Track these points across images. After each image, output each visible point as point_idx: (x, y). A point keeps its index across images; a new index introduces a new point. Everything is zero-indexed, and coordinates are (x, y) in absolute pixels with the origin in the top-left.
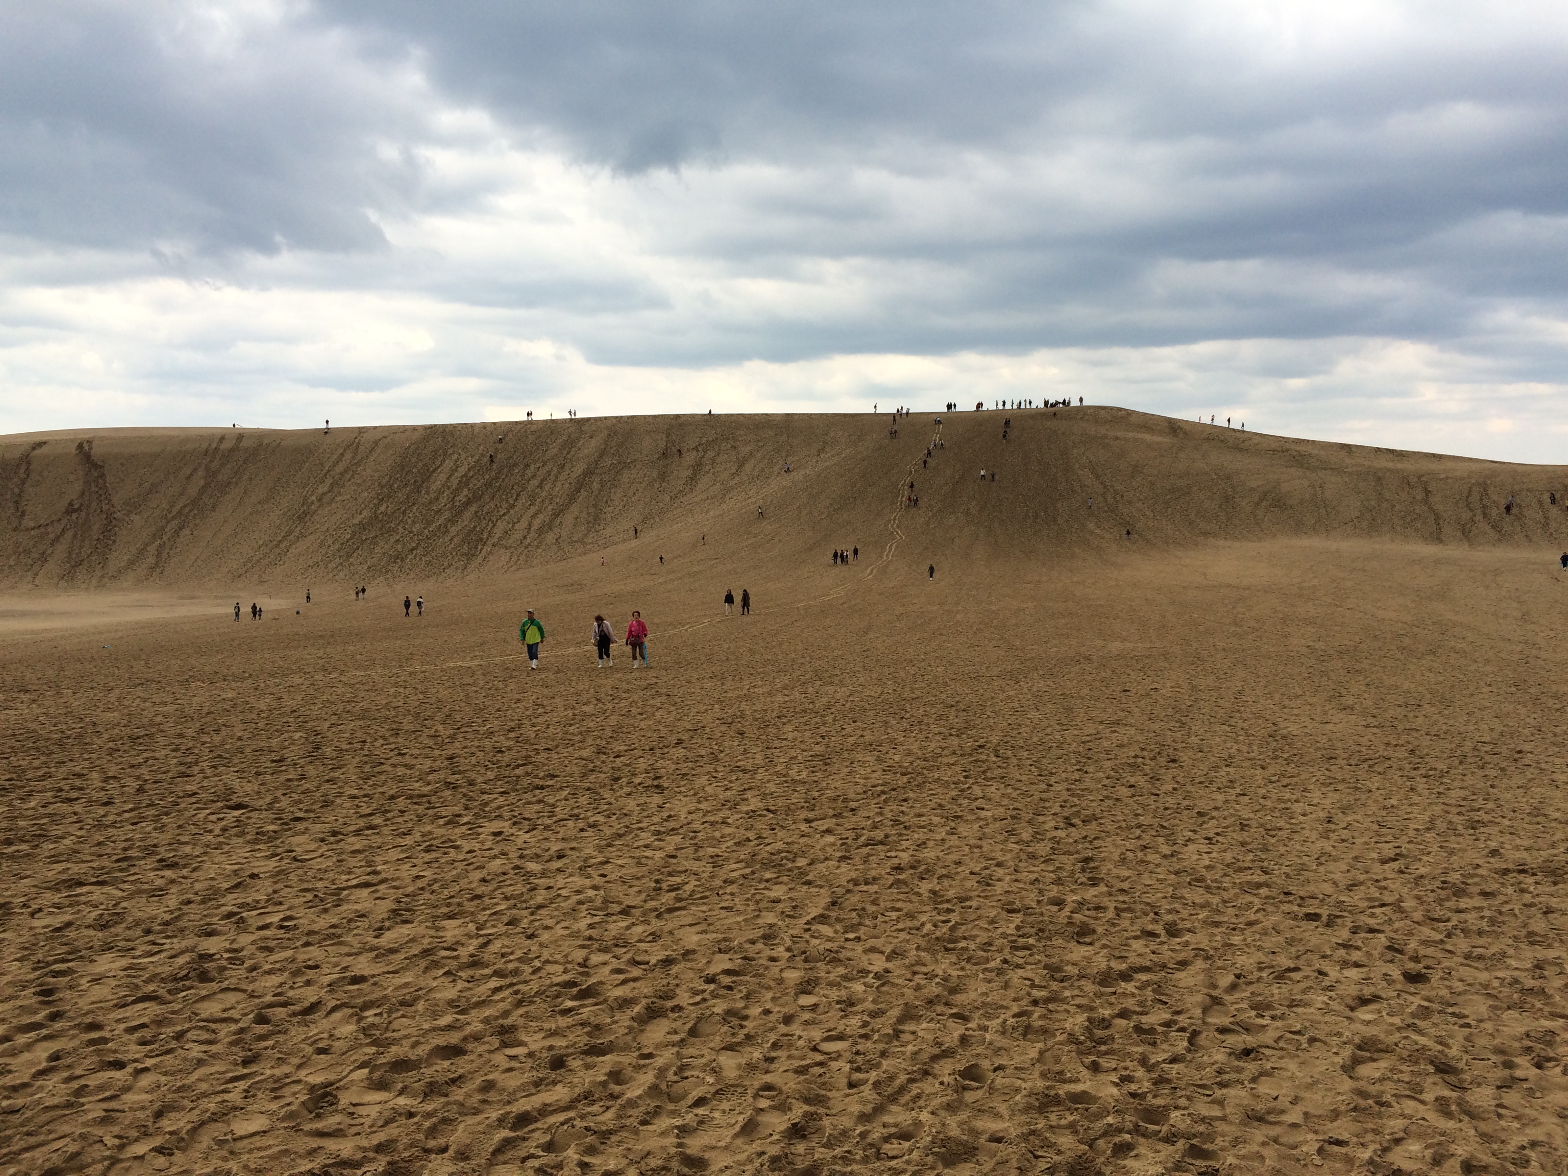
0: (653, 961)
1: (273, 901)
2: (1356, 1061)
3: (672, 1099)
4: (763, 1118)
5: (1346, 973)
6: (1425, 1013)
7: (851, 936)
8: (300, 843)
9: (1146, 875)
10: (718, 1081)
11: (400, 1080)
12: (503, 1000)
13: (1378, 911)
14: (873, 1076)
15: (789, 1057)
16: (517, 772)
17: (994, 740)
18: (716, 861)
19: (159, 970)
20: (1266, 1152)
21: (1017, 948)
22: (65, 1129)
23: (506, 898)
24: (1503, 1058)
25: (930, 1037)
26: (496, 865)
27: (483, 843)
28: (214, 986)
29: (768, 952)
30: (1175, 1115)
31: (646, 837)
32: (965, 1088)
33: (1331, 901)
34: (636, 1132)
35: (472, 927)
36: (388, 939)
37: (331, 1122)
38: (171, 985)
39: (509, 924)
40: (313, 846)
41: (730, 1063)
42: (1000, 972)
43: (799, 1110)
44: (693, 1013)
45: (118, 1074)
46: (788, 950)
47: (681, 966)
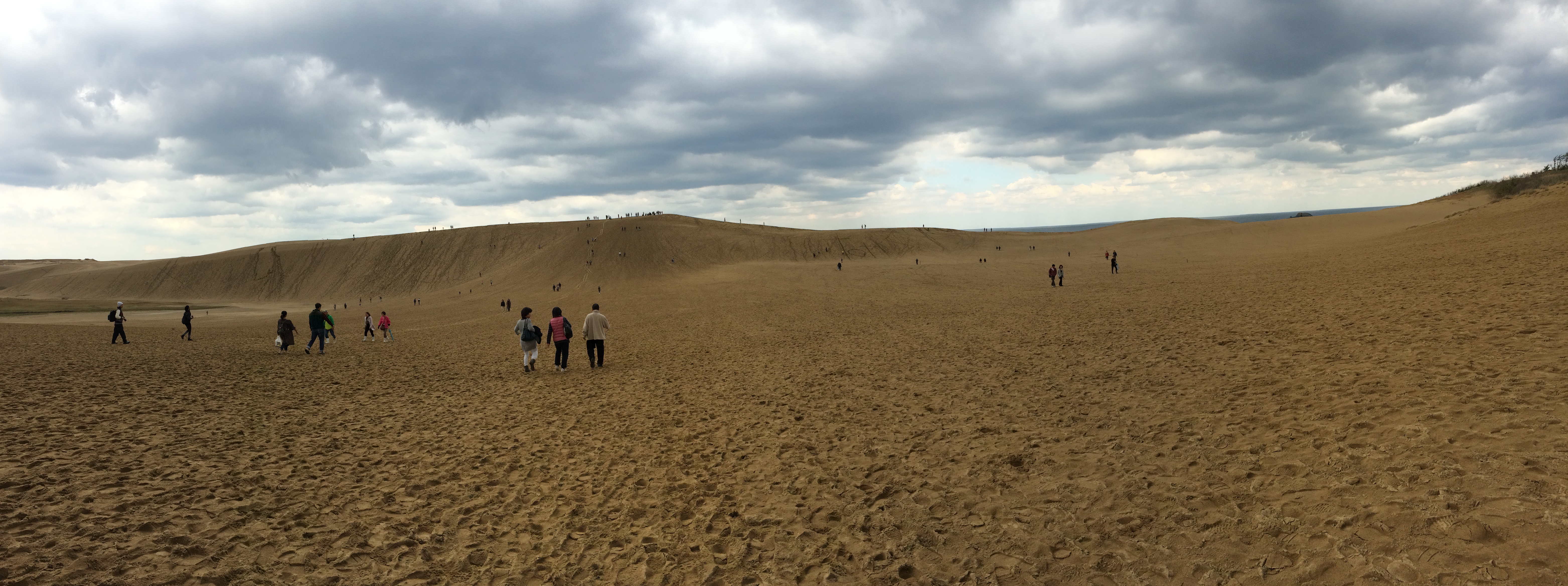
0: (509, 448)
1: (356, 420)
2: (781, 453)
3: (524, 502)
4: (561, 508)
5: (776, 421)
6: (803, 430)
7: (587, 434)
8: (362, 398)
9: (701, 397)
10: (541, 495)
11: (418, 493)
12: (452, 463)
13: (785, 397)
14: (602, 488)
15: (568, 484)
16: (442, 372)
17: (636, 351)
18: (529, 407)
19: (321, 443)
20: (752, 492)
21: (653, 432)
22: (301, 499)
23: (447, 423)
24: (828, 441)
25: (623, 471)
26: (440, 409)
27: (433, 400)
28: (341, 451)
29: (554, 443)
30: (719, 486)
31: (499, 398)
32: (638, 489)
33: (769, 396)
34: (512, 516)
35: (435, 434)
36: (403, 437)
37: (395, 508)
38: (326, 449)
39: (449, 433)
40: (367, 400)
41: (545, 487)
42: (648, 442)
43: (574, 505)
44: (529, 468)
45: (315, 481)
46: (562, 441)
47: (521, 449)
